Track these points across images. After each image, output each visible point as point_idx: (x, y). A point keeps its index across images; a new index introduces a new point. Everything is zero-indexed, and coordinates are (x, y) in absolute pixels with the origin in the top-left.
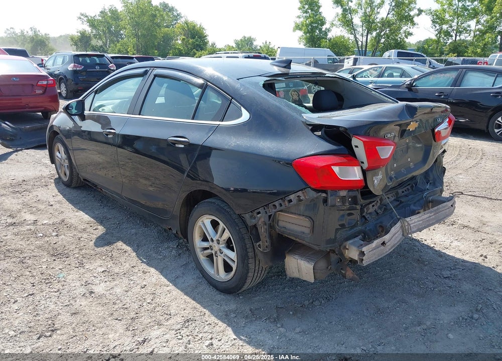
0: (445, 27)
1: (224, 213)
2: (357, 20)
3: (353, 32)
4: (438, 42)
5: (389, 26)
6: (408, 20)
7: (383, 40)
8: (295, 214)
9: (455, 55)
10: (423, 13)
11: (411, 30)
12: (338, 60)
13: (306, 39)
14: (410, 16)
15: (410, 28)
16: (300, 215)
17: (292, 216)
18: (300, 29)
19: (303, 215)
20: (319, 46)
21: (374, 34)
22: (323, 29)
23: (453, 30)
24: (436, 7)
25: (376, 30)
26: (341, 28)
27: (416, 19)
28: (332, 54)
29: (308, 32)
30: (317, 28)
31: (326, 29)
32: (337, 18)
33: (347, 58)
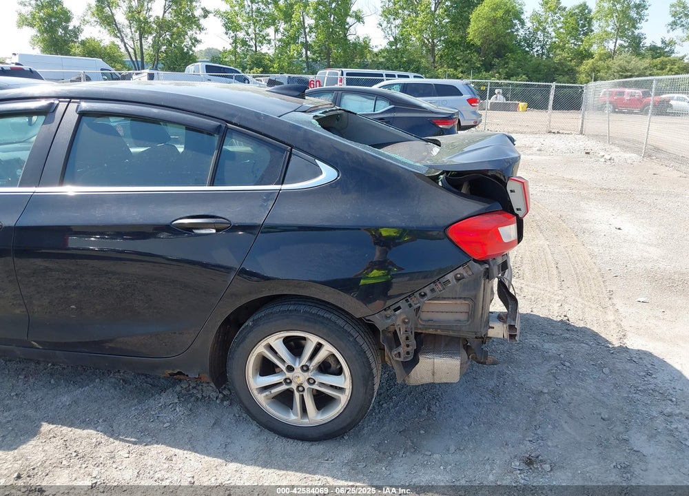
0: (241, 35)
1: (322, 323)
2: (120, 17)
3: (119, 35)
4: (234, 53)
5: (169, 29)
6: (192, 23)
7: (164, 48)
8: (448, 298)
9: (260, 70)
10: (210, 16)
11: (199, 37)
12: (120, 76)
13: (44, 40)
14: (194, 17)
15: (196, 33)
16: (455, 298)
17: (444, 302)
18: (32, 25)
19: (460, 298)
20: (68, 53)
21: (150, 39)
22: (70, 28)
23: (252, 39)
24: (224, 7)
25: (151, 33)
26: (98, 27)
27: (203, 22)
28: (107, 66)
29: (46, 31)
30: (59, 24)
31: (74, 27)
32: (89, 12)
33: (137, 74)
